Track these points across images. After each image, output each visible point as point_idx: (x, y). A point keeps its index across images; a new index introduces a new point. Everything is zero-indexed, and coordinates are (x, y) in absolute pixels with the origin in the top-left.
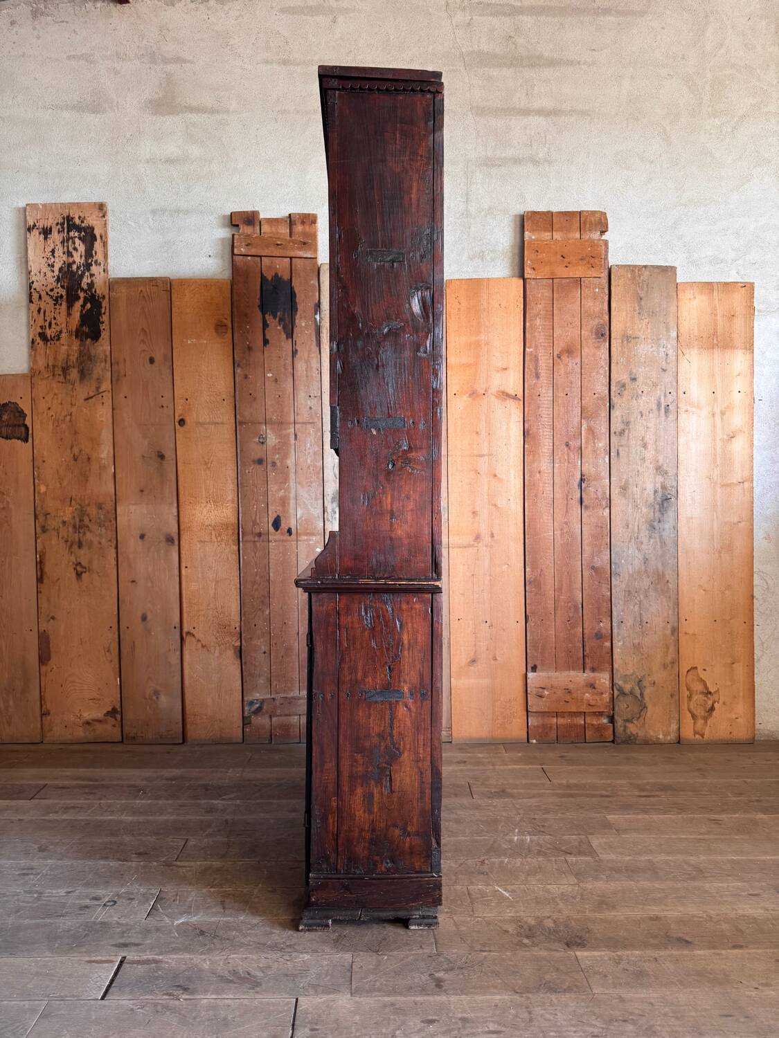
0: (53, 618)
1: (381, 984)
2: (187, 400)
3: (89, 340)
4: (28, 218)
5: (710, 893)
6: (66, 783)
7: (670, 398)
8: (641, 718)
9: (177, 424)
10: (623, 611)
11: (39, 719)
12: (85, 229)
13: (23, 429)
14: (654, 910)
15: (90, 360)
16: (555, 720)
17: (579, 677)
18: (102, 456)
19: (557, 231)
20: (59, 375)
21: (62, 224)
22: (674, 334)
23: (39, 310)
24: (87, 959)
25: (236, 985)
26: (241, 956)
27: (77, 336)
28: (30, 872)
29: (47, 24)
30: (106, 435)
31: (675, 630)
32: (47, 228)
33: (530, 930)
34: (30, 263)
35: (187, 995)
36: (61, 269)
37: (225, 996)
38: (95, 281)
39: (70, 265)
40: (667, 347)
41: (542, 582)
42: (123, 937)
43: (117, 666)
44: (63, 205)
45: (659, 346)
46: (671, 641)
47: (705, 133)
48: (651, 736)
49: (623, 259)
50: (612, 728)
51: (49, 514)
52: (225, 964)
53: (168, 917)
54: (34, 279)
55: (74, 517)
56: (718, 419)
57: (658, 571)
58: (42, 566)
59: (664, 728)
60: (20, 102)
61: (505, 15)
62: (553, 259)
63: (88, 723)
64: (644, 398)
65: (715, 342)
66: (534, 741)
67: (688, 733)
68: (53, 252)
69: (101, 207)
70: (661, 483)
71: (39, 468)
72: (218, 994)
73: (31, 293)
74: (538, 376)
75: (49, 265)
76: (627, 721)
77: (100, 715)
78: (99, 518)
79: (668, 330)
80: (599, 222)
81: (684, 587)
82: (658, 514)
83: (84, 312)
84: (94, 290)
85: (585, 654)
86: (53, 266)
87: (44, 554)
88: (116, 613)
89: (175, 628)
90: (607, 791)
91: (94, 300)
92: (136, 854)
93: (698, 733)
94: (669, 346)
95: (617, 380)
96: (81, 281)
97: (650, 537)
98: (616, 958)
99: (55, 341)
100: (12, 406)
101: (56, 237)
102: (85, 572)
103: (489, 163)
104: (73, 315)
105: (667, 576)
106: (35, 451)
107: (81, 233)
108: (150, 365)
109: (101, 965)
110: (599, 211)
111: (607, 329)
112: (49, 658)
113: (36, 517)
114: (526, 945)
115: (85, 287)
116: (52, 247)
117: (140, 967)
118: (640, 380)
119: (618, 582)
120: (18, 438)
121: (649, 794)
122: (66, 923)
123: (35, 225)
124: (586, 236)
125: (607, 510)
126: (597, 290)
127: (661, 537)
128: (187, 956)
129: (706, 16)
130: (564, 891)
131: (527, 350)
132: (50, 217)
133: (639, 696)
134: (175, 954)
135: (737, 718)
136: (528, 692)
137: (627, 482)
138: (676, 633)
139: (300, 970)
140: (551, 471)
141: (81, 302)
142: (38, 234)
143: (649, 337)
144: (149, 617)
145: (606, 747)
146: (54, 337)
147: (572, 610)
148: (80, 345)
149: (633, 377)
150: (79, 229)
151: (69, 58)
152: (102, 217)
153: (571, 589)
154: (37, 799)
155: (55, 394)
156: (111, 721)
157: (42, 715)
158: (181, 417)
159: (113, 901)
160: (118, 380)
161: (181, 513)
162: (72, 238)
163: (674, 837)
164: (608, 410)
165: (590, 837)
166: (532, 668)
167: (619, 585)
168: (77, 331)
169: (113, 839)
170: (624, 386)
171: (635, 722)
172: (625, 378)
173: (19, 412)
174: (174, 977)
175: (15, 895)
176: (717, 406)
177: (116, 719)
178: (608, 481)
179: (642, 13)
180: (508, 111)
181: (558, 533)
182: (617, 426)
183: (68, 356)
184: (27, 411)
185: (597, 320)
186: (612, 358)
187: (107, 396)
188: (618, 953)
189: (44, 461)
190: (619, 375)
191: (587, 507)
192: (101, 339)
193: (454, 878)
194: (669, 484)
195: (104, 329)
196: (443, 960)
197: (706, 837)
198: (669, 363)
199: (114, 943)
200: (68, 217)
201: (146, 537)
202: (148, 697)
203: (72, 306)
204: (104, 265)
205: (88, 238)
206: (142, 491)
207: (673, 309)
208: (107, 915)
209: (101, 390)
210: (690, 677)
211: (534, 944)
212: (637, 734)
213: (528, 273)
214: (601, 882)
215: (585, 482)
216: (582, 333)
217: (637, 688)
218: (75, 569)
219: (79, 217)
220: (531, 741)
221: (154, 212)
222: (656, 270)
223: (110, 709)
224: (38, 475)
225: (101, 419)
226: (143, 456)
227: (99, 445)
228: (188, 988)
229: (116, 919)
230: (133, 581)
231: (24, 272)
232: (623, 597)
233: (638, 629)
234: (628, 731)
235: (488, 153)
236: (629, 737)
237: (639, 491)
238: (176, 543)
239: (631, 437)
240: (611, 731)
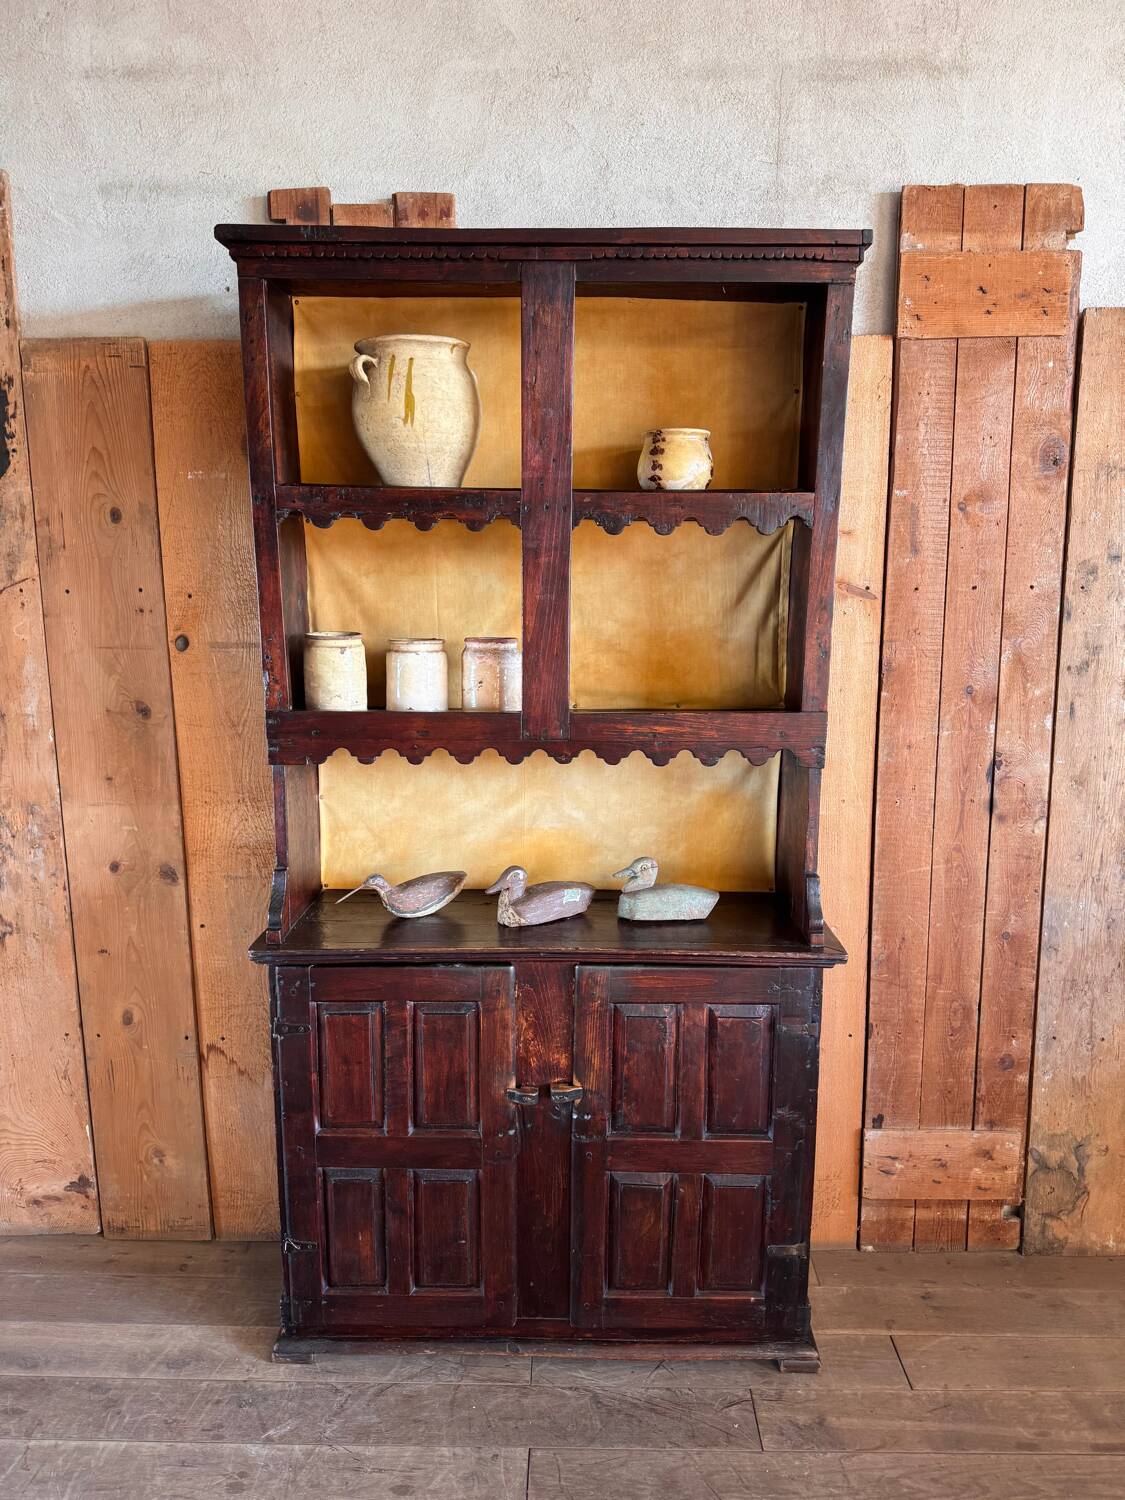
2: (190, 596)
8: (1076, 1211)
9: (172, 646)
10: (1057, 1017)
16: (911, 1212)
17: (964, 1139)
18: (28, 710)
19: (971, 231)
30: (34, 668)
41: (902, 963)
43: (85, 1103)
48: (1095, 1243)
49: (1110, 293)
50: (1018, 1229)
59: (1118, 1229)
62: (961, 295)
63: (36, 1202)
66: (870, 1248)
74: (915, 549)
76: (1049, 1215)
77: (57, 1187)
78: (30, 832)
80: (1066, 210)
85: (978, 1095)
88: (74, 1009)
89: (187, 1038)
95: (1080, 560)
102: (11, 933)
103: (830, 73)
108: (112, 525)
110: (1067, 185)
111: (1067, 449)
119: (1052, 963)
121: (1113, 1440)
124: (1034, 243)
125: (1043, 824)
131: (896, 492)
133: (1075, 1172)
136: (865, 1164)
137: (1086, 768)
140: (933, 744)
144: (137, 1020)
145: (1007, 1263)
147: (959, 1016)
149: (1114, 552)
153: (959, 975)
156: (79, 1199)
158: (180, 633)
160: (50, 556)
161: (188, 822)
164: (1057, 621)
166: (874, 1120)
167: (1054, 969)
171: (1063, 1218)
172: (1097, 554)
177: (87, 1197)
178: (1048, 765)
181: (940, 867)
182: (1072, 655)
185: (1047, 431)
186: (1072, 513)
187: (32, 590)
190: (1086, 548)
191: (1002, 818)
192: (10, 471)
195: (14, 451)
201: (123, 869)
202: (142, 1159)
206: (110, 779)
209: (17, 578)
212: (1066, 1238)
213: (906, 326)
215: (1002, 768)
216: (1015, 457)
217: (1073, 1158)
220: (863, 1247)
221: (105, 190)
223: (75, 1179)
225: (22, 637)
226: (108, 711)
227: (20, 688)
230: (103, 951)
232: (1060, 992)
233: (1084, 1051)
234: (1049, 1234)
235: (828, 47)
236: (1051, 1244)
237: (1108, 787)
238: (181, 881)
239: (1100, 679)
240: (1015, 1232)
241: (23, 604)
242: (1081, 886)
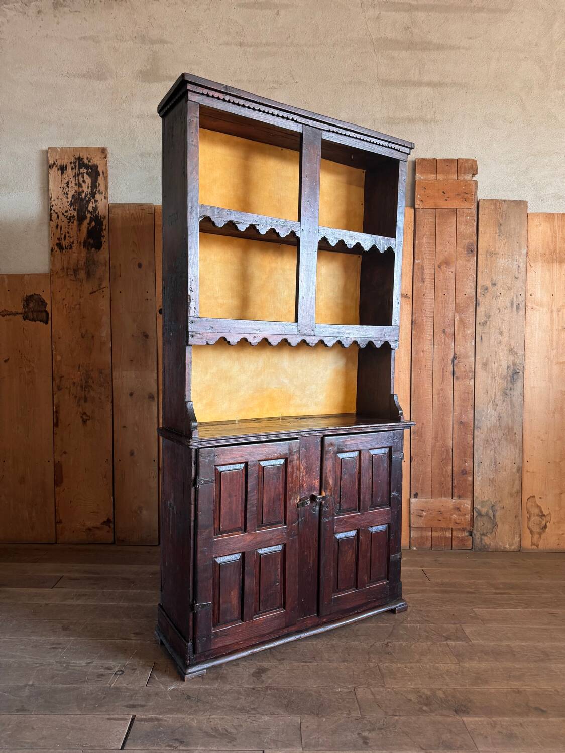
0: (65, 453)
1: (323, 741)
3: (93, 249)
4: (49, 158)
5: (556, 672)
6: (77, 575)
7: (521, 298)
8: (493, 533)
9: (158, 312)
10: (482, 455)
11: (54, 525)
12: (91, 167)
13: (44, 314)
14: (516, 685)
15: (95, 264)
16: (430, 533)
17: (450, 502)
18: (102, 335)
19: (439, 173)
20: (72, 275)
21: (75, 163)
22: (524, 251)
23: (57, 227)
24: (108, 717)
25: (218, 740)
26: (219, 717)
27: (84, 246)
28: (58, 646)
29: (64, 12)
30: (106, 319)
31: (520, 469)
32: (63, 166)
33: (427, 699)
34: (51, 192)
35: (183, 747)
36: (73, 197)
37: (210, 748)
38: (98, 205)
39: (80, 193)
40: (519, 261)
41: (423, 433)
42: (131, 699)
43: (112, 488)
44: (76, 149)
45: (513, 260)
46: (517, 477)
47: (551, 101)
48: (501, 546)
49: (488, 195)
50: (471, 540)
51: (63, 377)
52: (208, 722)
53: (162, 684)
54: (53, 203)
55: (81, 380)
56: (555, 314)
57: (508, 425)
58: (57, 414)
59: (510, 540)
60: (44, 71)
61: (406, 11)
62: (437, 194)
63: (89, 529)
64: (501, 298)
65: (555, 257)
66: (415, 548)
67: (527, 544)
68: (68, 183)
69: (103, 150)
70: (513, 361)
71: (55, 343)
72: (206, 747)
73: (51, 213)
74: (423, 281)
75: (64, 193)
76: (483, 534)
77: (98, 523)
78: (100, 380)
79: (520, 248)
80: (471, 167)
81: (527, 437)
82: (509, 384)
83: (90, 228)
84: (97, 212)
85: (453, 485)
86: (67, 194)
87: (59, 406)
88: (111, 449)
89: (154, 461)
90: (472, 589)
91: (97, 220)
92: (134, 633)
93: (534, 545)
94: (521, 260)
95: (482, 285)
96: (88, 205)
97: (504, 401)
98: (493, 723)
99: (69, 250)
100: (37, 297)
101: (70, 172)
102: (89, 420)
104: (82, 231)
105: (515, 430)
106: (53, 331)
107: (88, 170)
108: (138, 269)
109: (118, 722)
110: (471, 159)
111: (475, 247)
112: (62, 482)
113: (53, 379)
114: (425, 712)
115: (91, 210)
116: (67, 180)
117: (146, 724)
118: (499, 285)
119: (479, 433)
120: (41, 321)
121: (502, 592)
122: (89, 687)
123: (54, 164)
124: (461, 178)
125: (473, 380)
126: (468, 218)
127: (511, 401)
128: (180, 716)
129: (555, 14)
130: (449, 668)
131: (416, 261)
132: (66, 157)
133: (492, 517)
134: (171, 714)
135: (563, 534)
136: (411, 513)
137: (487, 360)
138: (520, 471)
139: (263, 729)
140: (431, 351)
141: (88, 221)
142: (56, 169)
143: (506, 253)
144: (135, 454)
145: (467, 553)
146: (68, 247)
147: (445, 453)
148: (87, 253)
149: (493, 282)
150: (87, 167)
151: (81, 38)
152: (104, 158)
153: (444, 438)
154: (57, 588)
155: (68, 289)
156: (106, 528)
157: (56, 523)
158: (160, 307)
159: (121, 671)
160: (114, 279)
161: (160, 377)
162: (82, 173)
163: (524, 626)
164: (475, 307)
165: (463, 626)
166: (414, 495)
167: (480, 436)
168: (85, 243)
169: (117, 621)
170: (487, 289)
171: (488, 535)
172: (488, 283)
173: (42, 301)
174: (172, 733)
175: (49, 665)
176: (555, 305)
177: (110, 527)
178: (474, 359)
179: (507, 11)
180: (406, 83)
181: (436, 396)
182: (480, 319)
183: (78, 261)
184: (48, 301)
185: (468, 240)
186: (478, 269)
187: (107, 291)
188: (494, 719)
189: (59, 338)
190: (483, 281)
191: (457, 378)
192: (102, 249)
193: (367, 657)
194: (518, 361)
195: (105, 242)
196: (366, 722)
197: (547, 627)
198: (520, 273)
199: (125, 704)
200: (79, 158)
201: (134, 395)
202: (133, 511)
203: (81, 224)
204: (105, 194)
205: (94, 174)
206: (131, 361)
207: (524, 233)
208: (118, 682)
209: (102, 287)
210: (530, 503)
211: (432, 711)
212: (490, 544)
213: (418, 204)
214: (475, 662)
215: (457, 359)
216: (457, 249)
217: (491, 511)
218: (82, 417)
219: (87, 158)
220: (412, 548)
221: (142, 155)
222: (513, 204)
223: (106, 520)
224: (55, 347)
225: (102, 308)
226: (133, 336)
227: (101, 327)
228: (184, 742)
229: (125, 685)
230: (124, 427)
231: (46, 197)
232: (482, 444)
233: (493, 468)
234: (483, 542)
235: (390, 114)
236: (484, 546)
237: (496, 366)
238: (156, 399)
239: (491, 327)
240: (470, 542)
241: (103, 296)
242: (488, 404)
